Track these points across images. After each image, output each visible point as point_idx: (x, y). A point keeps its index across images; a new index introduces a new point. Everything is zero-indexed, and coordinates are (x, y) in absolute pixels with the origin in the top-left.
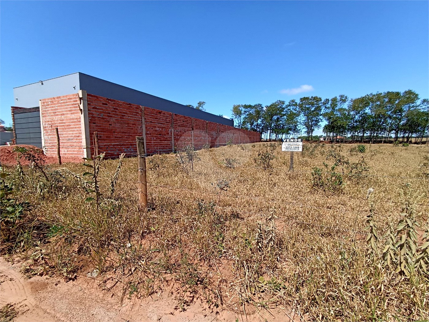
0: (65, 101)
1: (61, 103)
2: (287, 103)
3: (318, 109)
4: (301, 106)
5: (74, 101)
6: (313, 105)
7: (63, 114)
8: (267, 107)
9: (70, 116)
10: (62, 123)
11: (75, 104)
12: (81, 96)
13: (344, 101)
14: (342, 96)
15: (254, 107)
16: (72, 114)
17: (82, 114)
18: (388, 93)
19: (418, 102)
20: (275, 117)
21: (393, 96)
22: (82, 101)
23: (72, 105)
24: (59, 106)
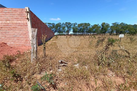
0: (11, 12)
1: (5, 13)
2: (62, 24)
3: (71, 26)
4: (66, 25)
5: (20, 13)
6: (69, 25)
7: (9, 20)
8: (56, 24)
9: (15, 22)
10: (7, 25)
11: (22, 15)
12: (28, 11)
13: (76, 24)
14: (76, 23)
15: (52, 24)
16: (17, 20)
17: (29, 21)
18: (85, 23)
19: (90, 26)
20: (58, 28)
21: (86, 24)
22: (28, 14)
23: (18, 15)
24: (3, 14)
